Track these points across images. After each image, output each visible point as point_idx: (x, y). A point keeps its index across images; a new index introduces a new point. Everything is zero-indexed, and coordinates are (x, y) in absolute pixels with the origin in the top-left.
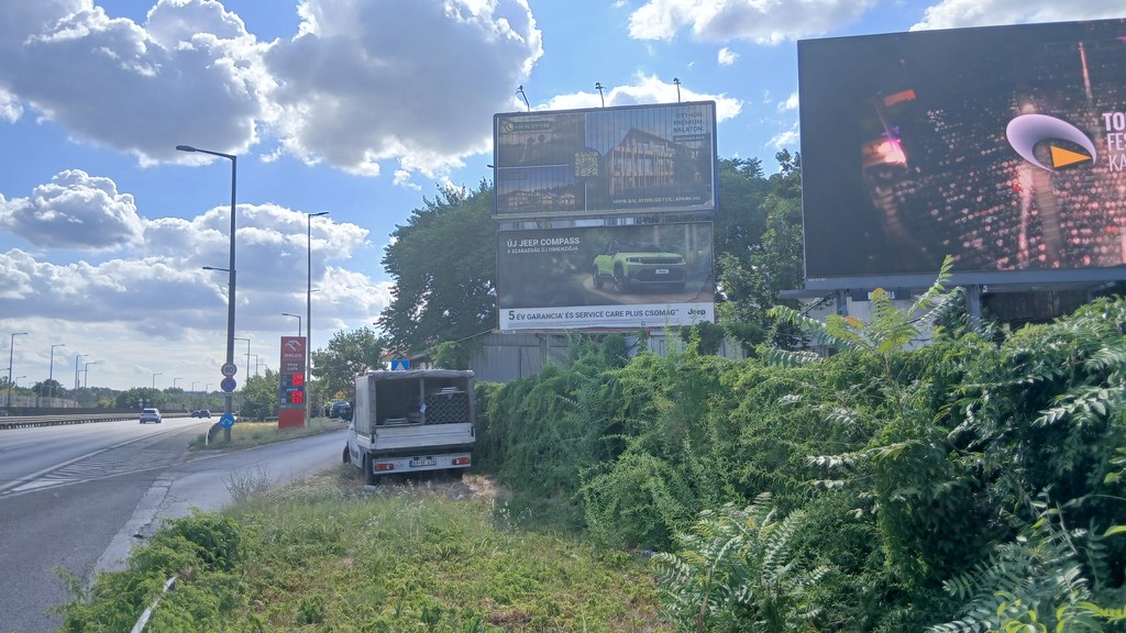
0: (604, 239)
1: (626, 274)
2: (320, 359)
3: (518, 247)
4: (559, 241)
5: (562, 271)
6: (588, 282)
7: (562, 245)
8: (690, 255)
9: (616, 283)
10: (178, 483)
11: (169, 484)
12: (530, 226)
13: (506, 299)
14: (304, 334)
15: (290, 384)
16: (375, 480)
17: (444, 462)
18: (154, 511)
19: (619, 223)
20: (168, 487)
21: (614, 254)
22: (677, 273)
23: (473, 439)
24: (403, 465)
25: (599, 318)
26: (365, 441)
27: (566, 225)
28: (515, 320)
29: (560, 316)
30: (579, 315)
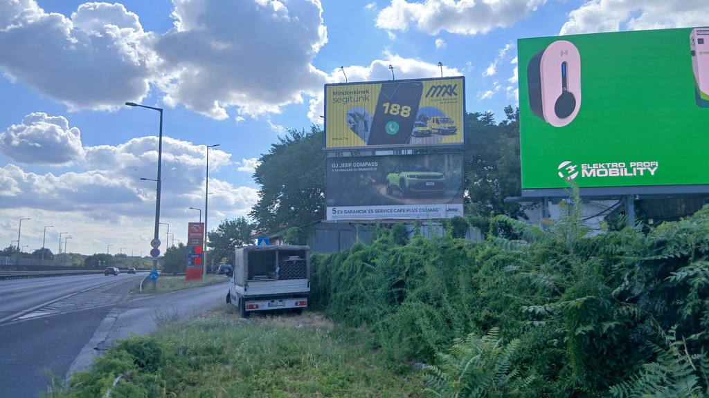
0: (393, 163)
1: (407, 186)
2: (213, 236)
3: (339, 168)
4: (365, 164)
5: (366, 183)
6: (383, 190)
7: (367, 167)
8: (448, 174)
9: (401, 191)
10: (122, 315)
11: (116, 315)
12: (346, 154)
13: (331, 201)
14: (203, 221)
15: (193, 253)
16: (247, 315)
17: (290, 304)
18: (107, 333)
19: (403, 153)
20: (116, 318)
21: (399, 173)
22: (440, 185)
23: (309, 290)
24: (264, 305)
25: (390, 213)
26: (240, 290)
27: (369, 154)
28: (336, 214)
29: (365, 212)
30: (377, 211)
